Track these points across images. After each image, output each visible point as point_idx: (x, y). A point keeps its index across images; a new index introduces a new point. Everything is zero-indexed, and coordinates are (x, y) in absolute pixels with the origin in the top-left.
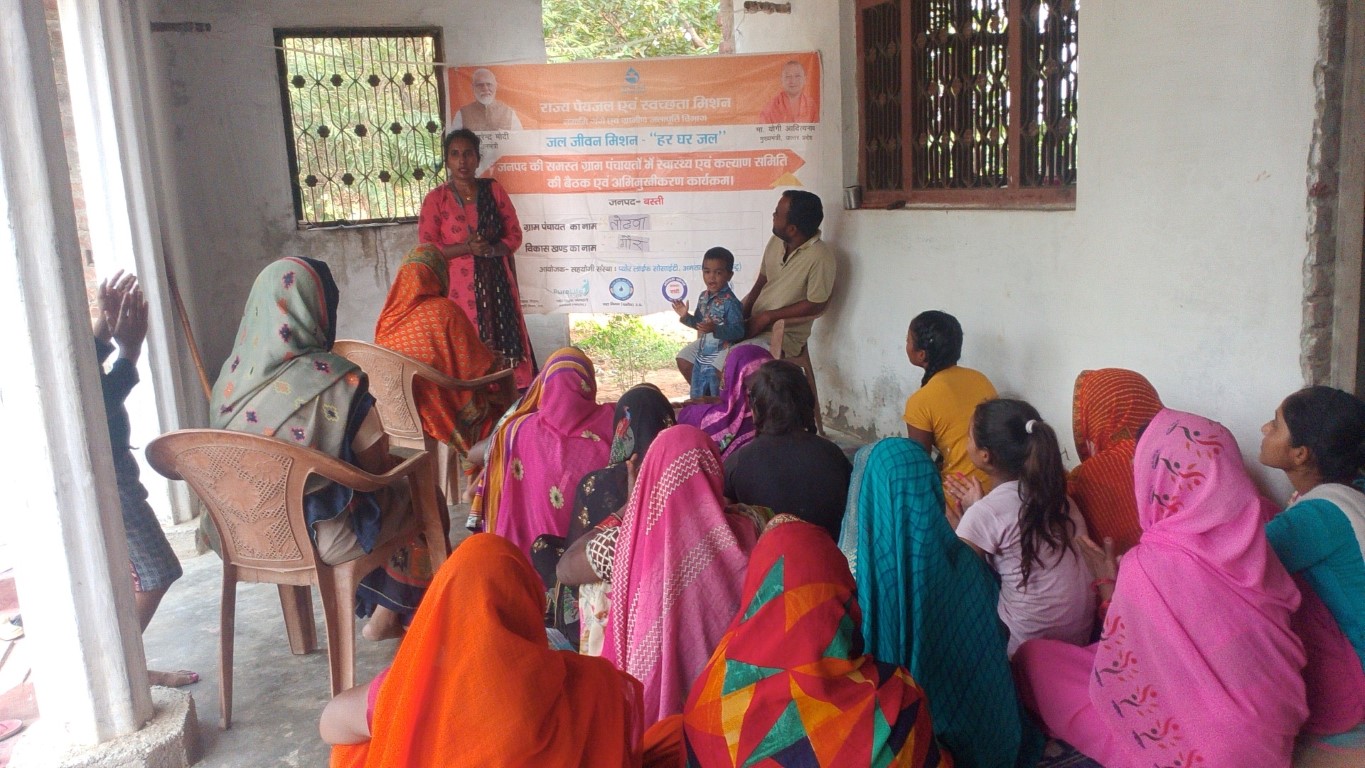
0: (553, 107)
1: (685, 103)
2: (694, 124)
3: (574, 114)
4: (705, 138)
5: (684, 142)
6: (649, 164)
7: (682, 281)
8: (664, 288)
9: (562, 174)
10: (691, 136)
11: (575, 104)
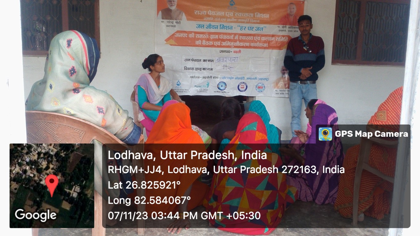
0: (200, 12)
1: (252, 15)
2: (254, 23)
3: (208, 16)
4: (258, 29)
5: (250, 30)
6: (237, 37)
7: (245, 84)
8: (238, 86)
9: (202, 39)
10: (253, 27)
11: (208, 12)
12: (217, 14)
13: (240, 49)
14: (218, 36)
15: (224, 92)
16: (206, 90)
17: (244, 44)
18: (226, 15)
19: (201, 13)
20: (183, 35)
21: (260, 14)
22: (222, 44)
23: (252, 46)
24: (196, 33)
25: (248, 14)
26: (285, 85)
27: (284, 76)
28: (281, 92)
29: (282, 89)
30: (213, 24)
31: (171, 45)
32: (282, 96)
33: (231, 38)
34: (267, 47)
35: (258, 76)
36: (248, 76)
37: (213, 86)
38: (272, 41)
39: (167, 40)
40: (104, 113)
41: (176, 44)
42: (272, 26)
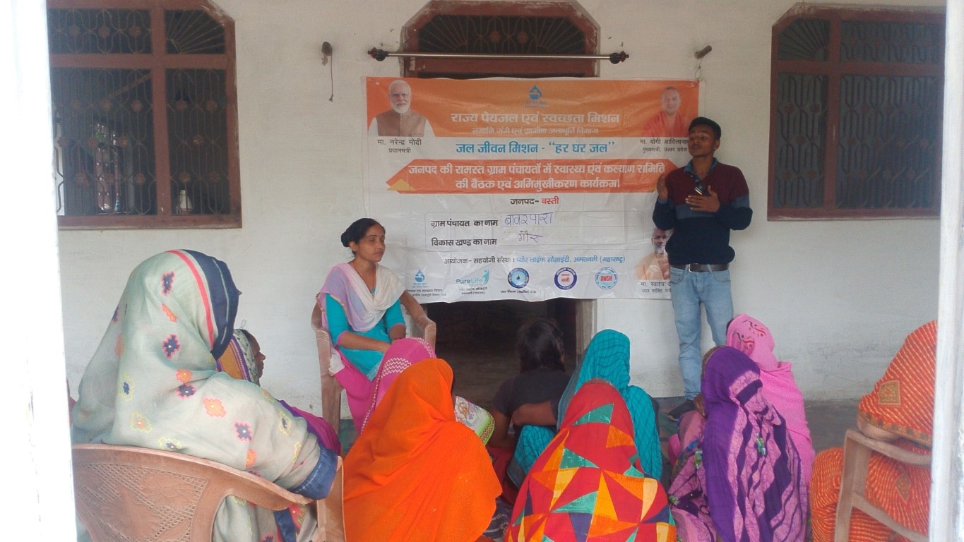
0: (463, 117)
1: (581, 117)
2: (586, 135)
3: (482, 124)
4: (596, 148)
5: (578, 151)
6: (548, 169)
7: (572, 271)
8: (556, 277)
9: (470, 177)
10: (584, 145)
11: (483, 115)
12: (501, 119)
13: (558, 194)
14: (505, 167)
15: (525, 291)
16: (481, 289)
17: (564, 182)
18: (523, 121)
19: (466, 119)
20: (428, 170)
21: (599, 116)
22: (515, 184)
23: (585, 186)
24: (455, 163)
25: (573, 117)
26: (663, 271)
27: (659, 251)
28: (654, 287)
29: (656, 281)
30: (493, 141)
31: (400, 192)
32: (657, 295)
33: (534, 171)
34: (619, 186)
35: (601, 254)
36: (577, 254)
37: (500, 279)
38: (628, 173)
39: (391, 182)
40: (250, 439)
41: (412, 189)
42: (626, 139)
